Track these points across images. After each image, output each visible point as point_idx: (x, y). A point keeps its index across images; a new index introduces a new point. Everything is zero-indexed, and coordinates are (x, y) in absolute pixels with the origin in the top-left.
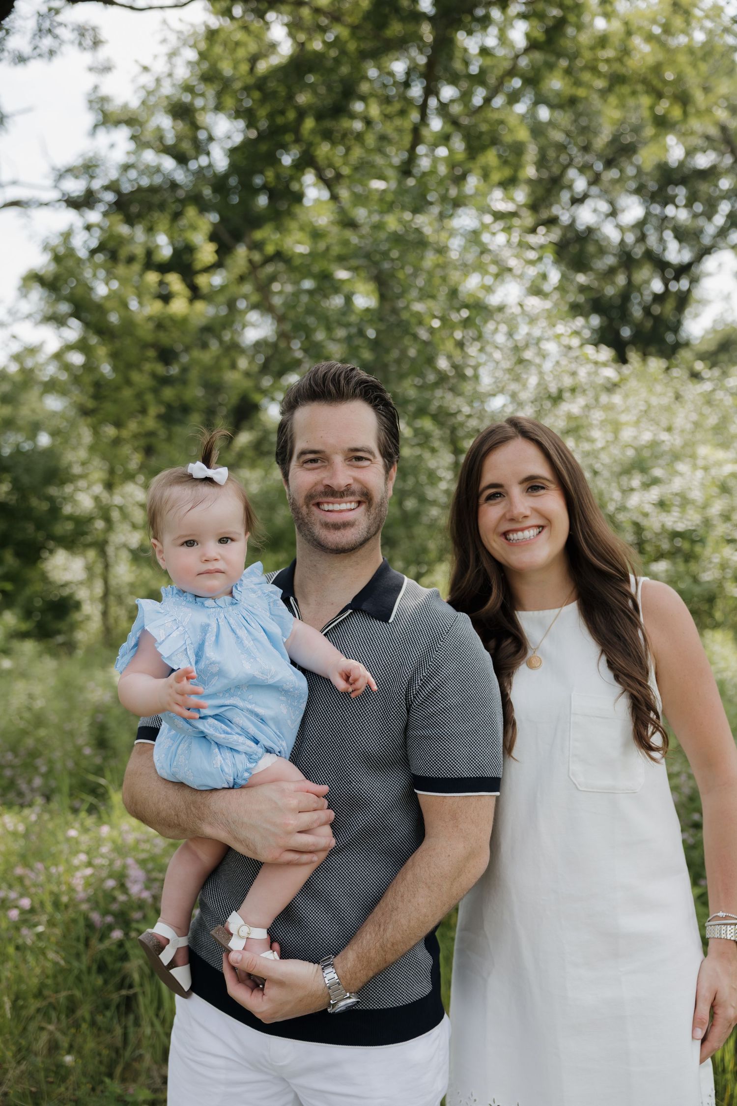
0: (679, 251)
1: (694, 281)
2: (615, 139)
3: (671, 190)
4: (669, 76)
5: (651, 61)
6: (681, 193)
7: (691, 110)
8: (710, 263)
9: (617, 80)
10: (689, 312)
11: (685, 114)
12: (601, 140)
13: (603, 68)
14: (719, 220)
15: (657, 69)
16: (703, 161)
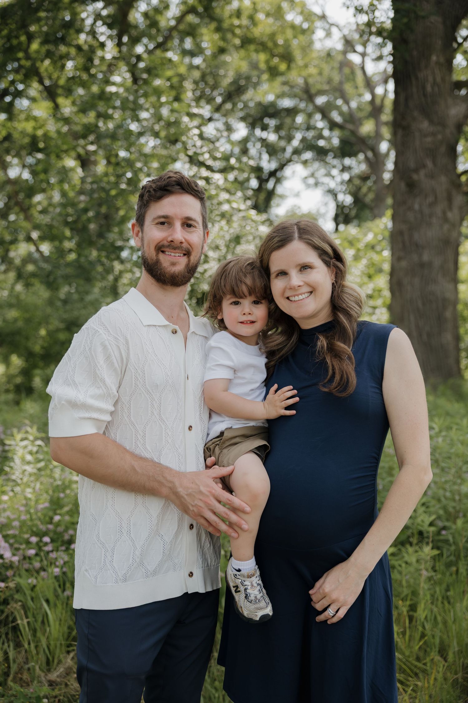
0: (269, 161)
1: (278, 181)
2: (235, 82)
3: (267, 120)
4: (280, 42)
5: (268, 31)
6: (272, 123)
7: (293, 65)
8: (288, 171)
9: (246, 41)
10: (274, 202)
11: (289, 68)
12: (226, 82)
13: (238, 31)
14: (296, 143)
15: (272, 36)
16: (287, 103)
